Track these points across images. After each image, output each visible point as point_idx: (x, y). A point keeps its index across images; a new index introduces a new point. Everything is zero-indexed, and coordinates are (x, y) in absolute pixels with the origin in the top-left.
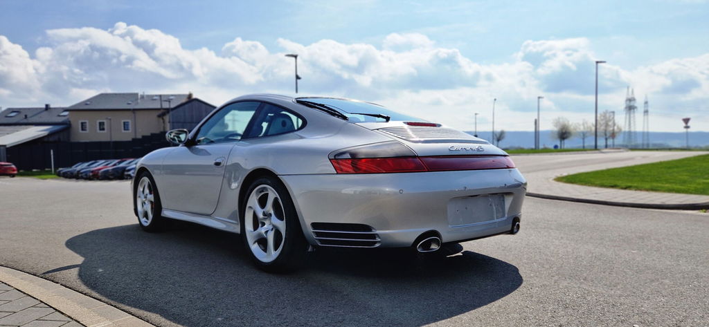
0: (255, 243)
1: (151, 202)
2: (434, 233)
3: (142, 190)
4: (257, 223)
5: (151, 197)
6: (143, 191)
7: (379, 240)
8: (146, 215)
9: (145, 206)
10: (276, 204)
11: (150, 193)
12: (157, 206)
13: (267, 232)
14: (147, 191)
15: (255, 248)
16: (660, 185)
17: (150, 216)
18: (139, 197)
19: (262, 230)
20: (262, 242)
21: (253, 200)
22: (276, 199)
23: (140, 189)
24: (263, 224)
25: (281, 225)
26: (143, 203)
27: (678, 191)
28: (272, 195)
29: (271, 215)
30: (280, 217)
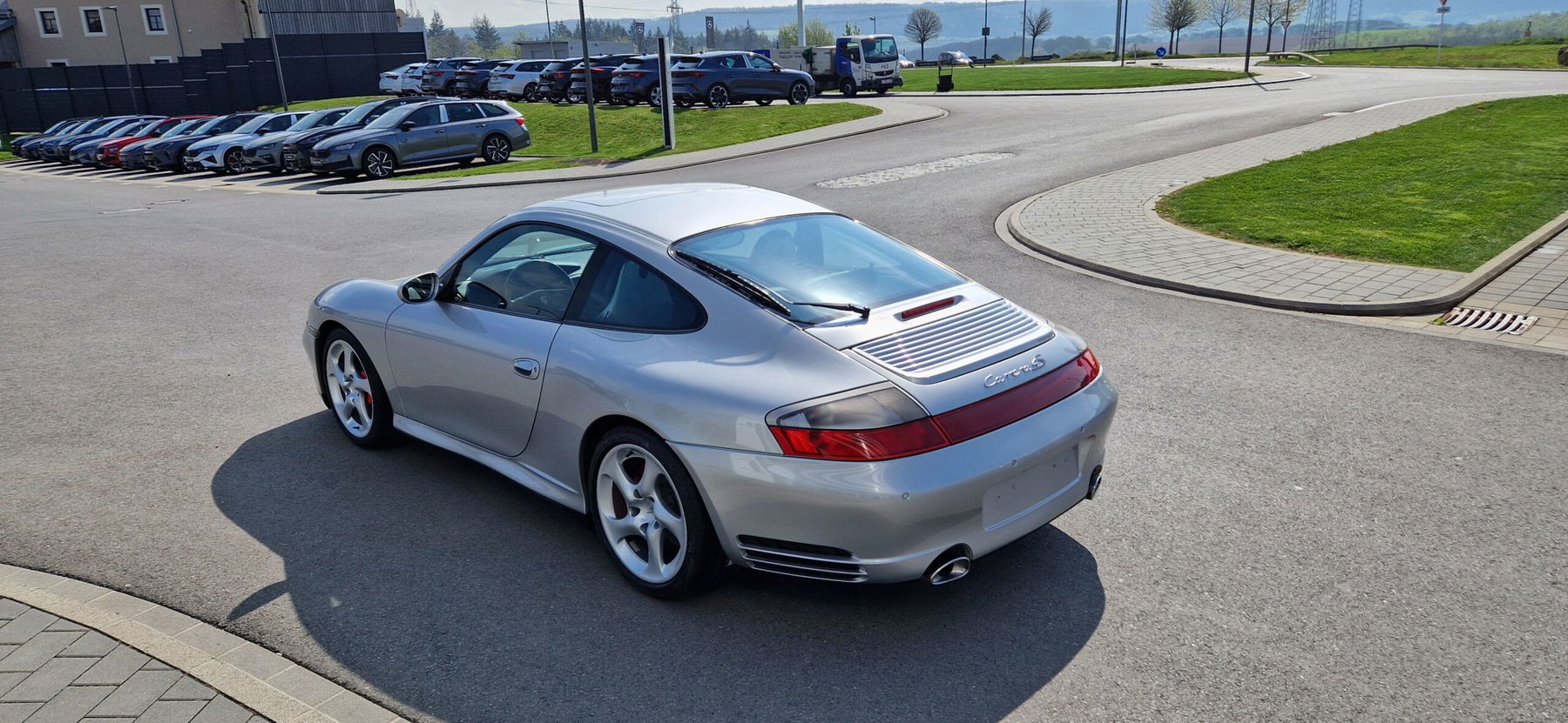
0: (620, 540)
1: (365, 394)
2: (959, 550)
3: (336, 361)
4: (621, 506)
5: (365, 384)
6: (341, 365)
7: (866, 573)
8: (354, 413)
9: (350, 399)
10: (661, 484)
11: (362, 377)
12: (380, 403)
13: (645, 526)
14: (350, 369)
15: (623, 551)
16: (1365, 232)
17: (369, 421)
18: (332, 375)
19: (638, 521)
20: (638, 542)
21: (612, 467)
22: (661, 478)
23: (333, 361)
24: (637, 512)
25: (678, 525)
26: (344, 392)
27: (1398, 257)
28: (653, 469)
29: (652, 500)
30: (674, 510)
